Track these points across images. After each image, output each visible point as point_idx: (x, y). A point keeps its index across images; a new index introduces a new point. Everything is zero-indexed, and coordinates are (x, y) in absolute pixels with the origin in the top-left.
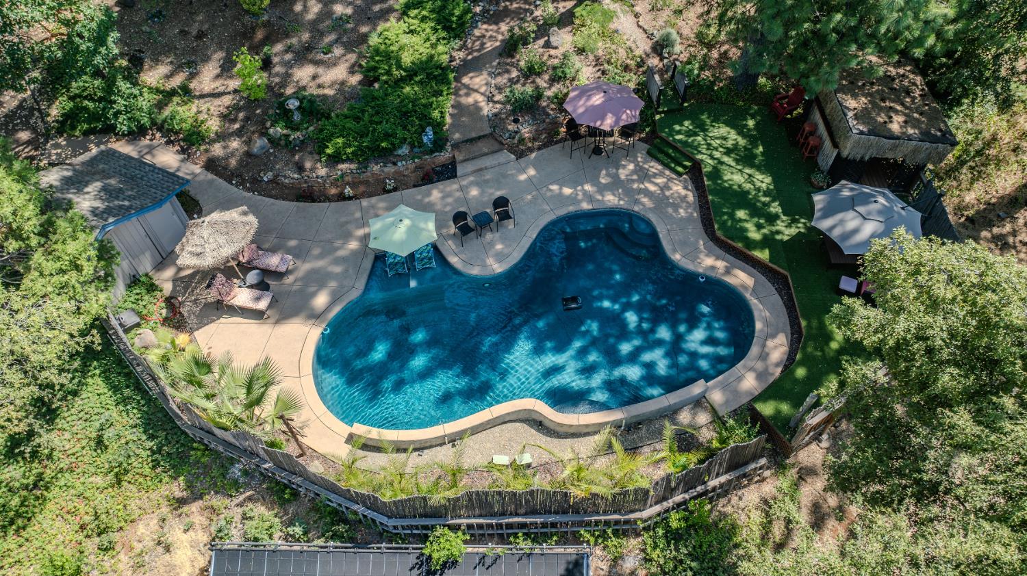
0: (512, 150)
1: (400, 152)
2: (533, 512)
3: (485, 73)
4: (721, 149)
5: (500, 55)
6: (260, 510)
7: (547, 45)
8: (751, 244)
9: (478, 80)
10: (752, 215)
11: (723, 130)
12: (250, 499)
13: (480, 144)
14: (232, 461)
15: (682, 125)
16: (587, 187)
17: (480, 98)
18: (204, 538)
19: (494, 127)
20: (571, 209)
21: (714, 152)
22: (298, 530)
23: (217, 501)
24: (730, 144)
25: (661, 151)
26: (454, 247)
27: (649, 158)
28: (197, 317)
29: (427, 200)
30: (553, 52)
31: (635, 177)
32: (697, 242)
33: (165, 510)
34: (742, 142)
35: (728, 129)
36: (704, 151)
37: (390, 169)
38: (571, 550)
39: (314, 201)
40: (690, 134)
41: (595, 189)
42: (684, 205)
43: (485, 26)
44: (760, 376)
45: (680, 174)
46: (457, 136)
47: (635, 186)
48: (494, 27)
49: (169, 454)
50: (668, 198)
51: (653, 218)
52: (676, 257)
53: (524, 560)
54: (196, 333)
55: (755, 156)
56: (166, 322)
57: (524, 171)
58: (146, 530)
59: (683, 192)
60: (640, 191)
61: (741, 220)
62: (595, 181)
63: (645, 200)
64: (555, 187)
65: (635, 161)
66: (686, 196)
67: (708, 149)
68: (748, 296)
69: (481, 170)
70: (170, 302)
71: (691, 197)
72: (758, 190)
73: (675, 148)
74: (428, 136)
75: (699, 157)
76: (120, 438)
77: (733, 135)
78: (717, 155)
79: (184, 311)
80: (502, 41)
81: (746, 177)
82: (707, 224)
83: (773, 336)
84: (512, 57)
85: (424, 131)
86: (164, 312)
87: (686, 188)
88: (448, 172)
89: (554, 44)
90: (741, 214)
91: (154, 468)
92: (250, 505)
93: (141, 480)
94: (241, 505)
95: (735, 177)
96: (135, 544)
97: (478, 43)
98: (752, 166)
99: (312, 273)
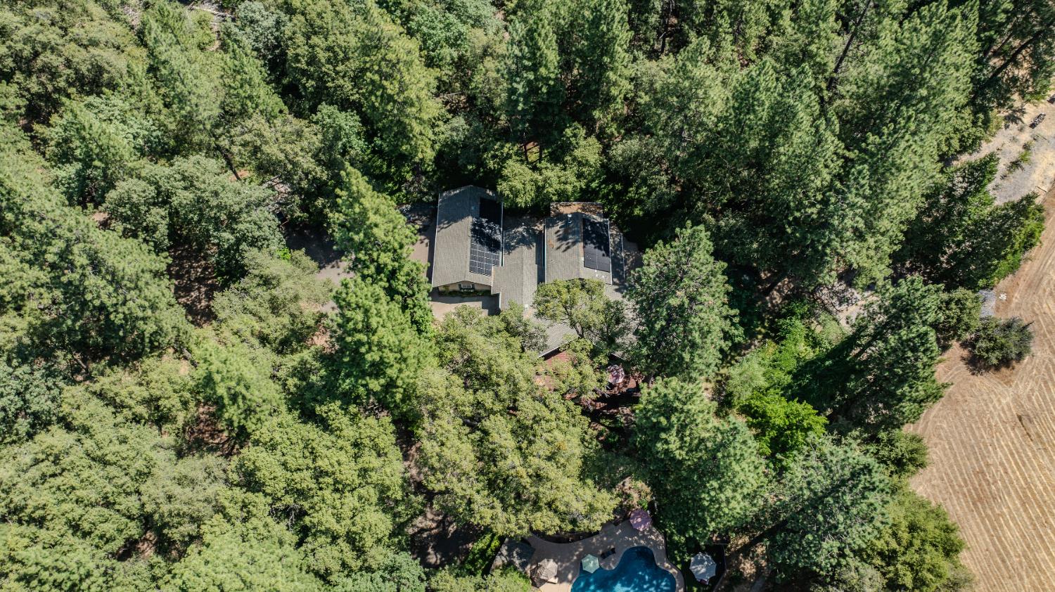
8: (677, 562)
10: (678, 552)
20: (632, 546)
25: (656, 526)
27: (653, 527)
32: (664, 559)
36: (668, 528)
42: (662, 545)
45: (661, 534)
50: (657, 542)
51: (653, 549)
52: (658, 563)
59: (662, 540)
60: (650, 539)
61: (675, 554)
63: (651, 543)
71: (664, 542)
75: (667, 530)
79: (537, 582)
81: (679, 538)
82: (667, 553)
90: (676, 551)
95: (676, 538)
99: (566, 567)
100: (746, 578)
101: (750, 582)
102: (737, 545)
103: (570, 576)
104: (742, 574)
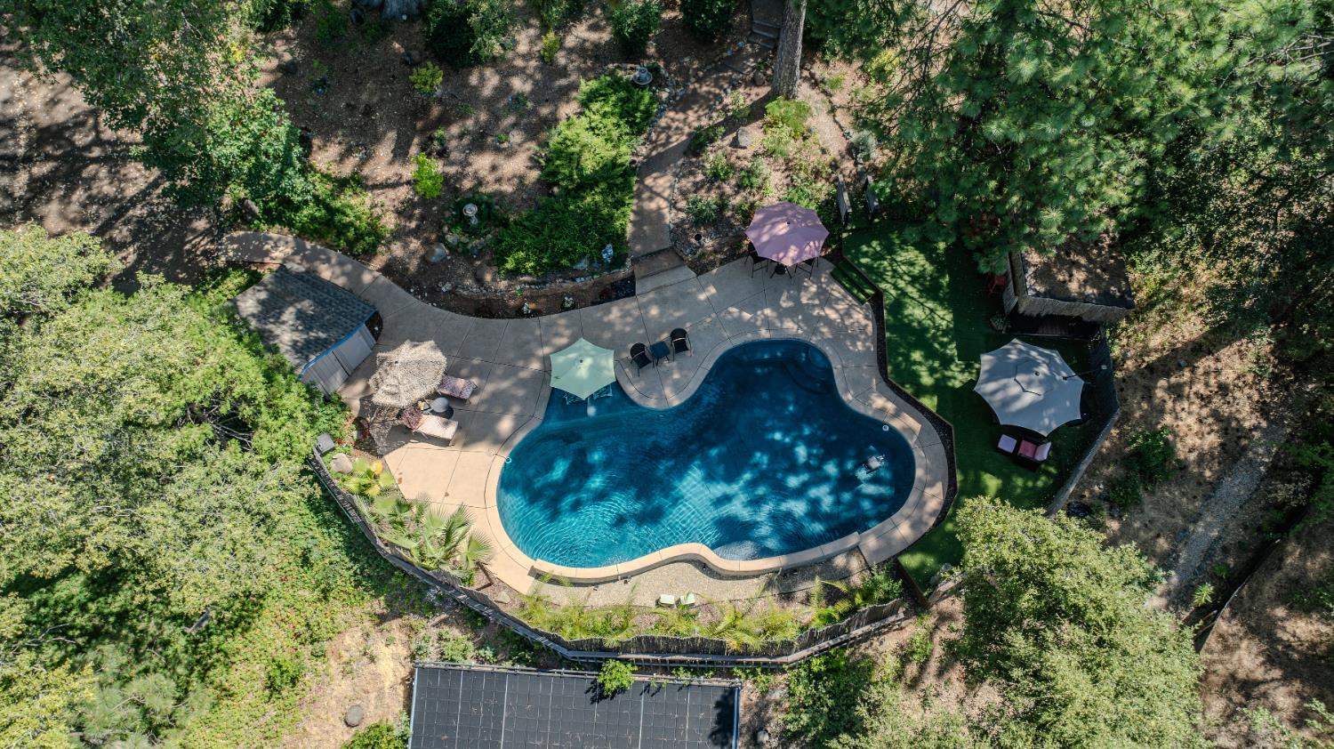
0: (693, 266)
1: (579, 266)
2: (693, 651)
3: (670, 172)
4: (906, 278)
5: (685, 154)
6: (454, 633)
7: (735, 144)
8: (921, 390)
9: (661, 182)
10: (927, 357)
11: (911, 254)
12: (445, 621)
13: (661, 258)
14: (428, 587)
15: (869, 246)
16: (768, 311)
17: (663, 204)
18: (404, 652)
19: (675, 240)
20: (750, 337)
21: (899, 281)
22: (489, 653)
23: (413, 620)
24: (916, 270)
25: (845, 275)
26: (630, 375)
27: (832, 279)
28: (387, 440)
29: (606, 319)
30: (741, 152)
31: (817, 302)
32: (871, 381)
33: (368, 625)
34: (929, 268)
35: (917, 252)
36: (888, 279)
37: (569, 285)
38: (725, 683)
39: (492, 316)
40: (877, 257)
41: (774, 314)
42: (863, 337)
43: (672, 114)
44: (915, 526)
45: (862, 302)
46: (638, 248)
47: (815, 313)
48: (681, 116)
49: (369, 576)
50: (847, 327)
51: (828, 350)
52: (848, 397)
53: (684, 690)
54: (386, 457)
55: (940, 287)
56: (358, 444)
57: (703, 289)
58: (351, 641)
59: (864, 322)
60: (820, 318)
61: (915, 363)
62: (775, 306)
63: (825, 330)
64: (733, 310)
65: (818, 282)
66: (866, 326)
67: (893, 277)
68: (912, 442)
69: (660, 287)
70: (359, 423)
71: (870, 329)
72: (937, 328)
73: (859, 273)
74: (609, 251)
75: (883, 286)
76: (323, 557)
77: (921, 260)
78: (901, 284)
79: (374, 432)
80: (689, 134)
81: (928, 311)
82: (882, 361)
83: (932, 485)
84: (697, 155)
85: (604, 246)
86: (355, 433)
87: (866, 317)
88: (625, 289)
89: (743, 144)
90: (917, 355)
91: (356, 587)
92: (446, 628)
93: (345, 597)
94: (436, 625)
95: (917, 312)
96: (343, 653)
97: (663, 136)
98: (935, 298)
99: (495, 396)
100: (1183, 466)
101: (1200, 481)
102: (1146, 351)
103: (506, 425)
104: (1169, 449)
